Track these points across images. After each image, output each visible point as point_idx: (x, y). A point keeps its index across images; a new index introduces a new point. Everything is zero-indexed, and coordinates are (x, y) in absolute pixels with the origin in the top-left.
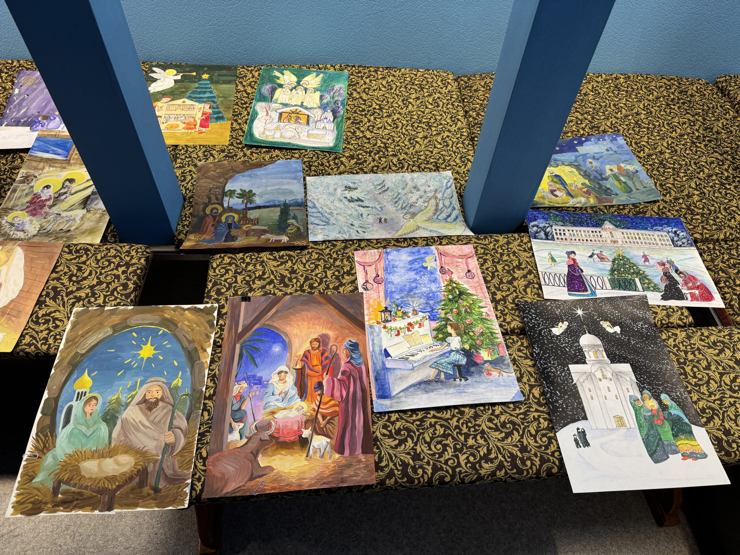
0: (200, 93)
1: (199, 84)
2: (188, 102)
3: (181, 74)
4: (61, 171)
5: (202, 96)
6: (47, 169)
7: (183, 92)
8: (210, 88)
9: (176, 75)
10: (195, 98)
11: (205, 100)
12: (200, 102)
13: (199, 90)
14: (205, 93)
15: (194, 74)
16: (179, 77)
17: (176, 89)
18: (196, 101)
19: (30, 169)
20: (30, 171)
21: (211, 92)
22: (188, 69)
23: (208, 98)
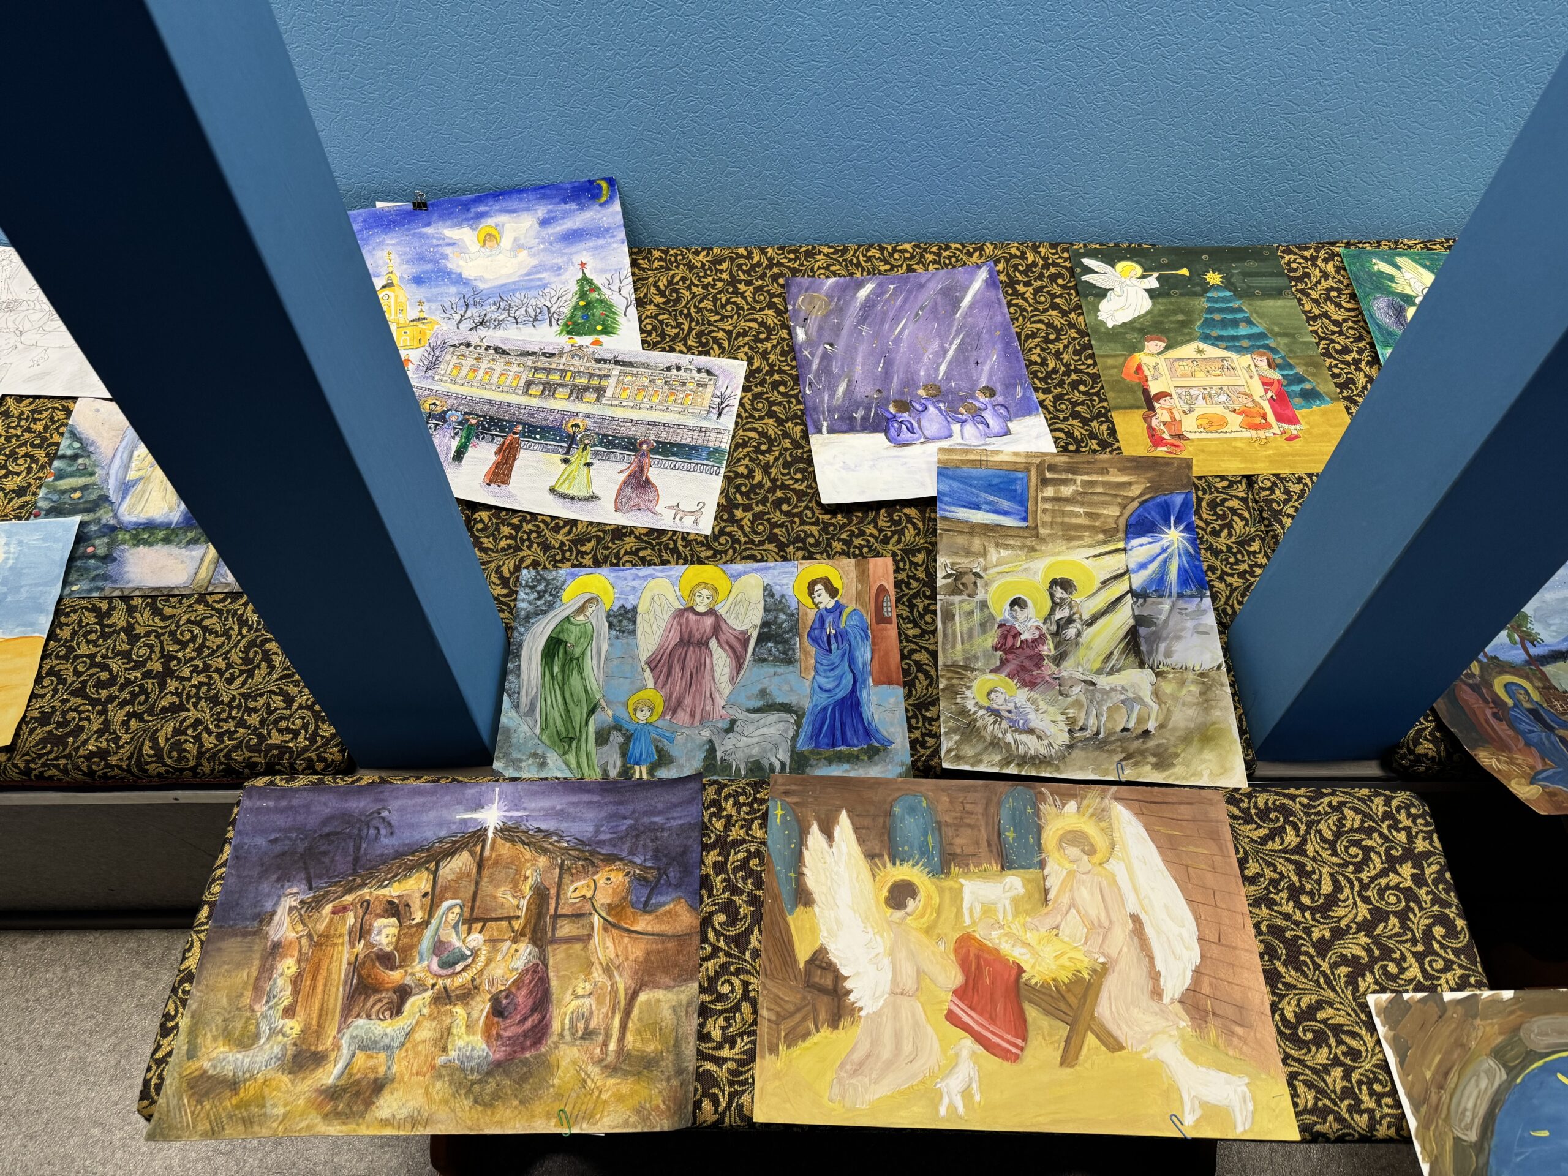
0: (1224, 324)
1: (1210, 300)
2: (1211, 351)
3: (1156, 274)
4: (1029, 559)
5: (1232, 332)
6: (994, 555)
7: (1183, 324)
8: (1240, 310)
9: (1143, 277)
10: (1220, 338)
11: (1245, 343)
12: (1241, 350)
13: (1217, 317)
14: (1235, 323)
15: (1185, 272)
16: (1153, 283)
17: (1162, 314)
18: (1227, 348)
19: (956, 554)
20: (958, 560)
21: (1249, 322)
22: (1164, 261)
23: (1250, 337)
